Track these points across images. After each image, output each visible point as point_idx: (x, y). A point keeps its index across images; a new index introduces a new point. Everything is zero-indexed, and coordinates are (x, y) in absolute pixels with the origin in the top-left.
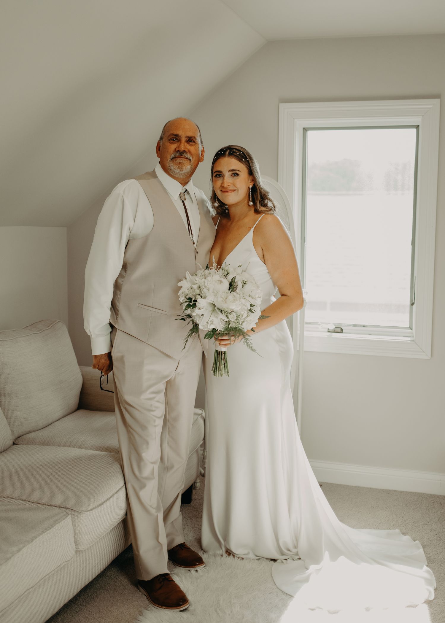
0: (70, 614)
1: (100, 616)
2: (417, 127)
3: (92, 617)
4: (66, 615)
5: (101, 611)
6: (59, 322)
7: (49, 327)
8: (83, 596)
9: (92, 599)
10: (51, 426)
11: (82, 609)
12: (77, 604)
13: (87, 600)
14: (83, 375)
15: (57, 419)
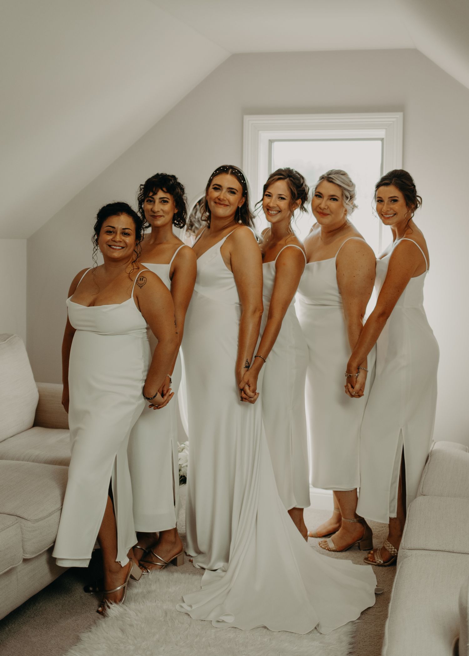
0: (17, 625)
1: (48, 626)
2: (382, 140)
3: (39, 628)
4: (13, 626)
5: (49, 622)
6: (15, 336)
7: (5, 341)
8: (31, 609)
9: (40, 612)
10: (4, 442)
11: (30, 620)
12: (25, 616)
13: (36, 613)
14: (39, 392)
15: (12, 435)
